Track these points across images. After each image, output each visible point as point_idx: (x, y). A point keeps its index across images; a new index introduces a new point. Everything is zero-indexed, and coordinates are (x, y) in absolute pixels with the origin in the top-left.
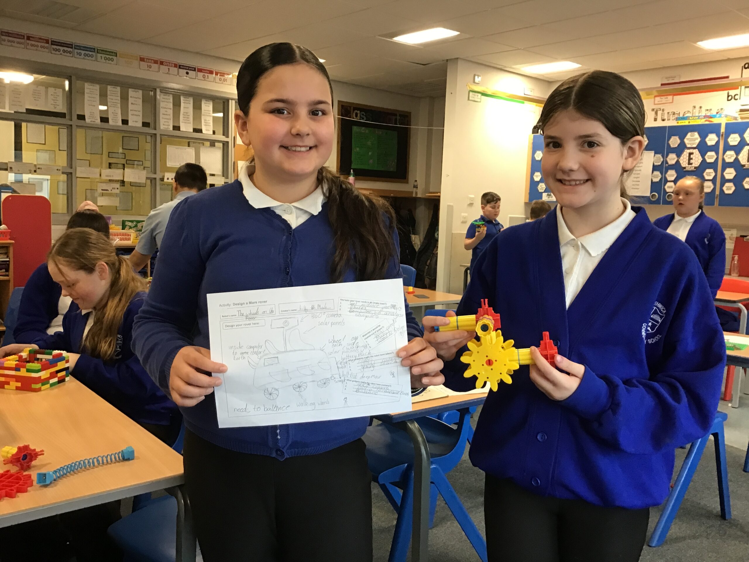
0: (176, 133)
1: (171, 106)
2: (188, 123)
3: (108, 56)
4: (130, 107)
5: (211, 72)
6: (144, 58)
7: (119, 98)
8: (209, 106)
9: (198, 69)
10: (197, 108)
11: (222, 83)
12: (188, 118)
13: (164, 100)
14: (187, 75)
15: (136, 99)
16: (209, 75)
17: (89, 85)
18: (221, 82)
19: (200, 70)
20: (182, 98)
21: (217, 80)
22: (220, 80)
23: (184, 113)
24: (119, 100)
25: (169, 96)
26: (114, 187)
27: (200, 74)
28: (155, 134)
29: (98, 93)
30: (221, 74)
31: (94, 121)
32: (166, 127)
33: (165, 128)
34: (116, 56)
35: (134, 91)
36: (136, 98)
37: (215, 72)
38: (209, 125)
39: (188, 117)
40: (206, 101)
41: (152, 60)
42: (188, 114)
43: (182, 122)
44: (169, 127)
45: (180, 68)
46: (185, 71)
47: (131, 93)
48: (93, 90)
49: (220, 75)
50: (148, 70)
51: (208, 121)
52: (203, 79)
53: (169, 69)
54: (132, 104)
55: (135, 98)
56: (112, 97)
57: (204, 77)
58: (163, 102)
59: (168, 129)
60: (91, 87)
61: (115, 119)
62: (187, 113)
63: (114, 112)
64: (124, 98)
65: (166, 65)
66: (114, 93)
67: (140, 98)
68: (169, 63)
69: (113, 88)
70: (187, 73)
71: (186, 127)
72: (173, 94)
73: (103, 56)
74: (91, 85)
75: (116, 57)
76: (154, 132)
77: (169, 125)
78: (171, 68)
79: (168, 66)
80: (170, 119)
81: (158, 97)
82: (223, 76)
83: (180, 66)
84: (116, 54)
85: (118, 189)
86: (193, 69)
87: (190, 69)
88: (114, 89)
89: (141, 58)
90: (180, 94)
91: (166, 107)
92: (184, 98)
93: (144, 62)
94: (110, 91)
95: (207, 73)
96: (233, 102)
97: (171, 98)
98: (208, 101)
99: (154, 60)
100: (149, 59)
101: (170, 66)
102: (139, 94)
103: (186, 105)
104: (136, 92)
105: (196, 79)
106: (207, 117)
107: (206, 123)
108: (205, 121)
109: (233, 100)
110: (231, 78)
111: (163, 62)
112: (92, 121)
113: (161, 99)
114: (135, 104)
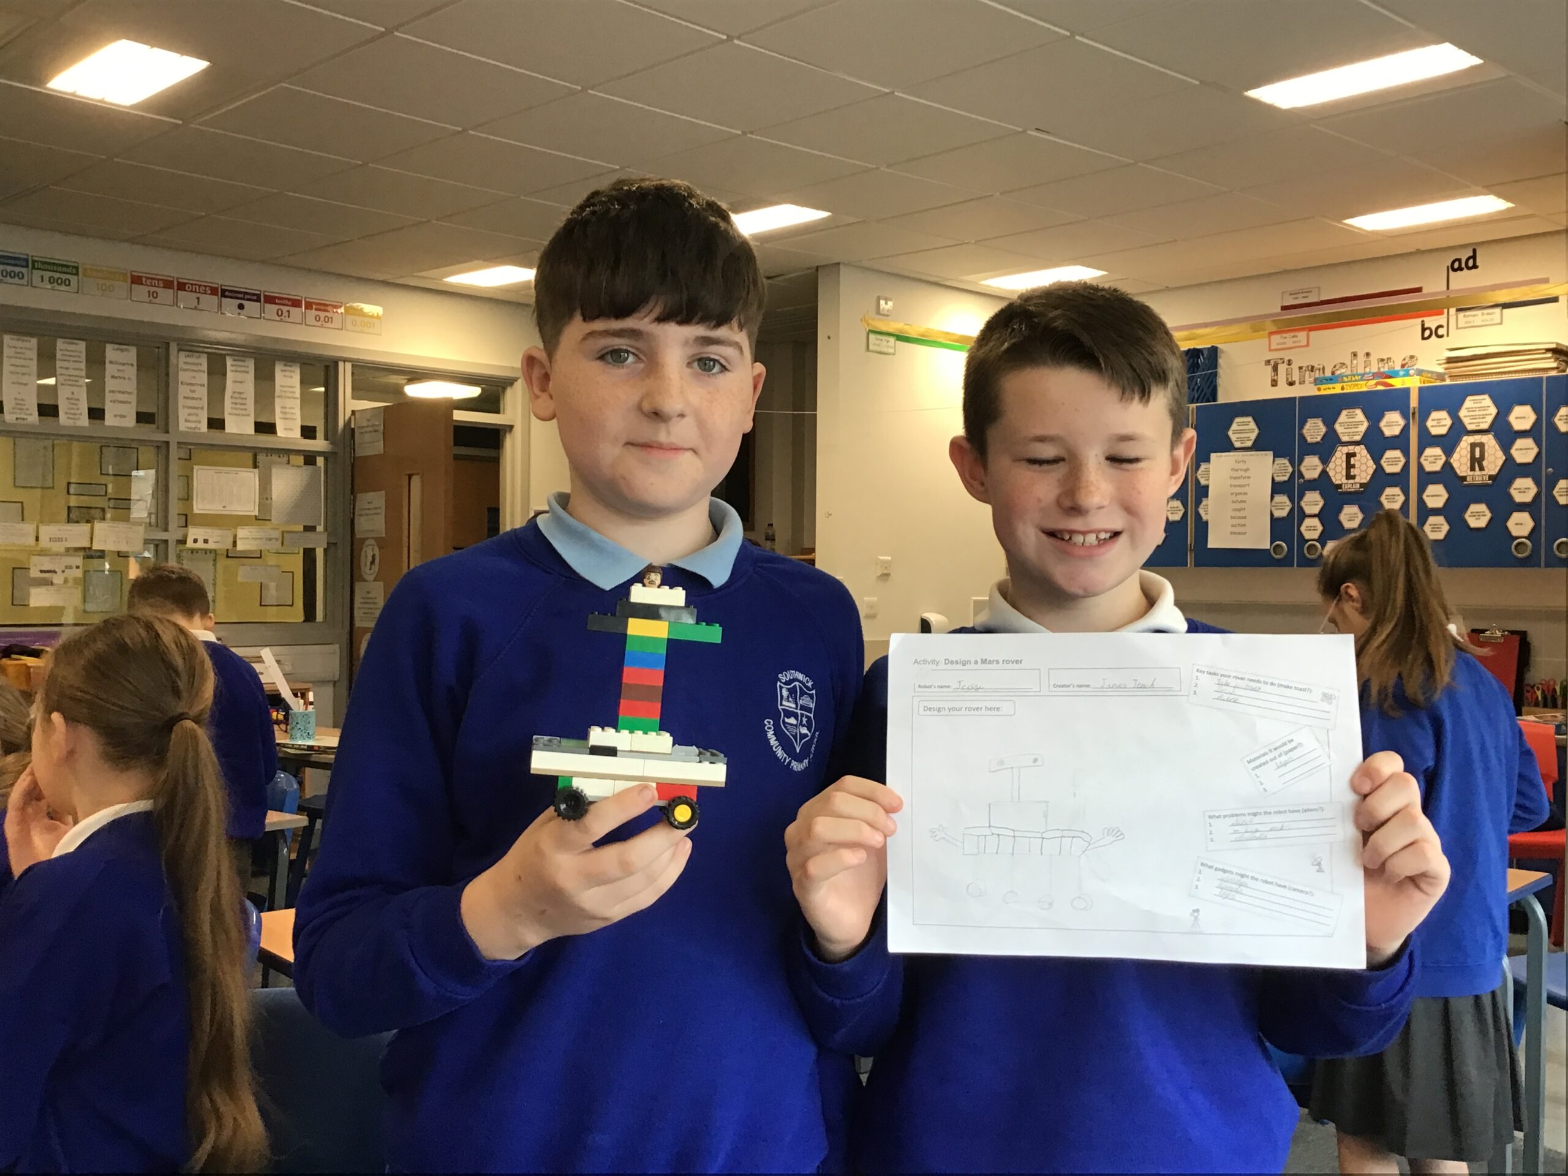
0: (216, 437)
1: (204, 378)
2: (244, 415)
3: (57, 275)
4: (110, 383)
5: (296, 303)
6: (141, 277)
7: (83, 366)
8: (291, 377)
9: (265, 296)
10: (265, 377)
11: (322, 326)
12: (245, 404)
13: (186, 367)
14: (240, 311)
15: (121, 367)
16: (292, 309)
17: (13, 339)
18: (319, 324)
19: (270, 300)
20: (229, 362)
21: (311, 319)
22: (317, 319)
23: (234, 393)
24: (82, 370)
25: (199, 357)
26: (69, 564)
27: (272, 308)
28: (167, 443)
29: (34, 354)
30: (319, 307)
31: (24, 419)
32: (193, 425)
33: (191, 428)
34: (77, 274)
35: (117, 349)
36: (124, 364)
37: (306, 302)
38: (292, 419)
39: (244, 401)
40: (285, 365)
41: (158, 280)
42: (243, 396)
43: (230, 414)
44: (199, 426)
45: (223, 295)
46: (237, 302)
47: (112, 353)
48: (23, 351)
49: (317, 310)
50: (150, 302)
51: (292, 408)
52: (278, 318)
53: (198, 298)
54: (113, 377)
55: (121, 364)
56: (65, 364)
57: (279, 314)
58: (185, 370)
59: (197, 431)
60: (20, 344)
61: (72, 411)
62: (240, 393)
63: (70, 396)
64: (96, 362)
65: (192, 291)
66: (72, 354)
67: (132, 365)
68: (200, 286)
69: (70, 343)
70: (241, 307)
71: (239, 425)
72: (208, 354)
73: (47, 275)
74: (19, 340)
75: (76, 277)
76: (163, 437)
77: (199, 422)
78: (202, 297)
79: (196, 292)
80: (202, 408)
81: (173, 359)
82: (324, 311)
83: (223, 291)
84: (77, 268)
85: (78, 567)
86: (255, 298)
87: (247, 297)
88: (70, 347)
89: (132, 276)
90: (223, 352)
91: (193, 381)
92: (234, 360)
93: (141, 286)
94: (61, 350)
95: (287, 305)
96: (349, 366)
97: (204, 361)
98: (291, 366)
99: (165, 281)
100: (152, 279)
101: (200, 293)
102: (130, 355)
103: (240, 376)
104: (122, 350)
105: (260, 318)
106: (288, 400)
107: (285, 413)
108: (284, 410)
109: (347, 361)
110: (342, 313)
111: (185, 284)
112: (19, 416)
113: (181, 365)
114: (120, 378)
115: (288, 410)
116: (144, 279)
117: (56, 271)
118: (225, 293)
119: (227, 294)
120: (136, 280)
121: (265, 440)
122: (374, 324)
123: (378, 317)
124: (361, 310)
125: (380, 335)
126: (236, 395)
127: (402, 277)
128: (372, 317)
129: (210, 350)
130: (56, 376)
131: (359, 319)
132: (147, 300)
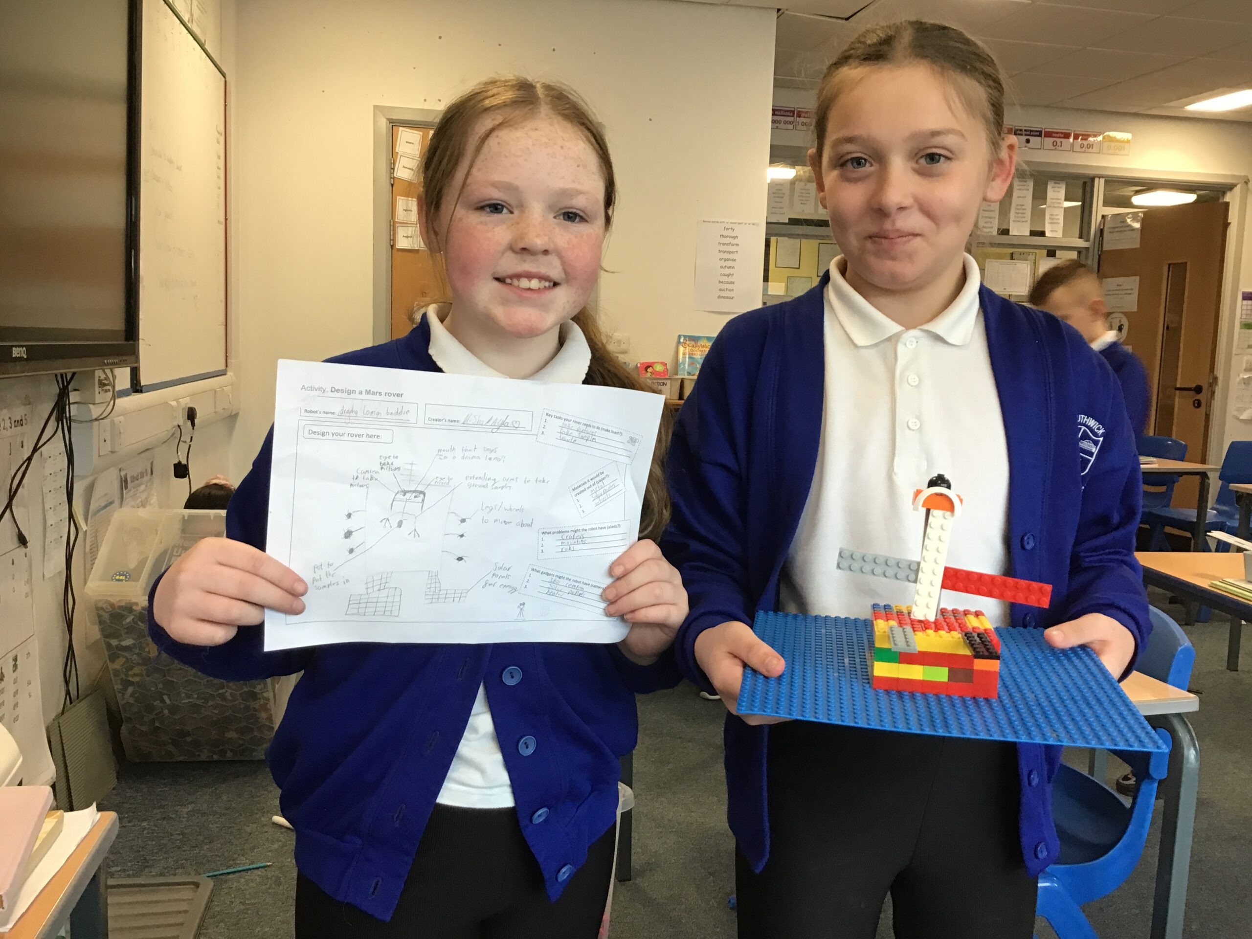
0: (1004, 239)
2: (1023, 222)
5: (1067, 136)
8: (1059, 192)
9: (1045, 132)
10: (1040, 195)
11: (1084, 152)
14: (1027, 144)
16: (1064, 140)
18: (1083, 150)
19: (1049, 134)
21: (1077, 148)
22: (1082, 146)
23: (1017, 205)
27: (1049, 141)
30: (1084, 137)
32: (986, 230)
37: (1073, 135)
38: (1057, 223)
39: (1023, 212)
40: (1055, 183)
42: (1024, 207)
43: (1014, 221)
44: (991, 230)
46: (1025, 138)
49: (1082, 139)
51: (1057, 214)
52: (1054, 148)
57: (1055, 144)
59: (990, 234)
62: (1021, 205)
70: (1028, 141)
71: (1020, 229)
77: (992, 228)
80: (995, 218)
82: (1086, 139)
83: (1017, 130)
86: (1038, 133)
87: (1032, 133)
92: (1020, 181)
95: (1060, 137)
96: (1102, 181)
98: (1059, 184)
103: (1023, 193)
105: (1039, 149)
106: (1055, 209)
107: (1053, 219)
108: (1052, 217)
109: (1103, 177)
110: (1100, 141)
115: (1055, 217)
118: (1017, 132)
119: (1019, 132)
121: (1038, 241)
122: (1124, 147)
123: (1128, 141)
124: (1115, 137)
125: (1128, 155)
126: (1019, 207)
127: (1151, 109)
128: (1123, 142)
131: (1113, 144)
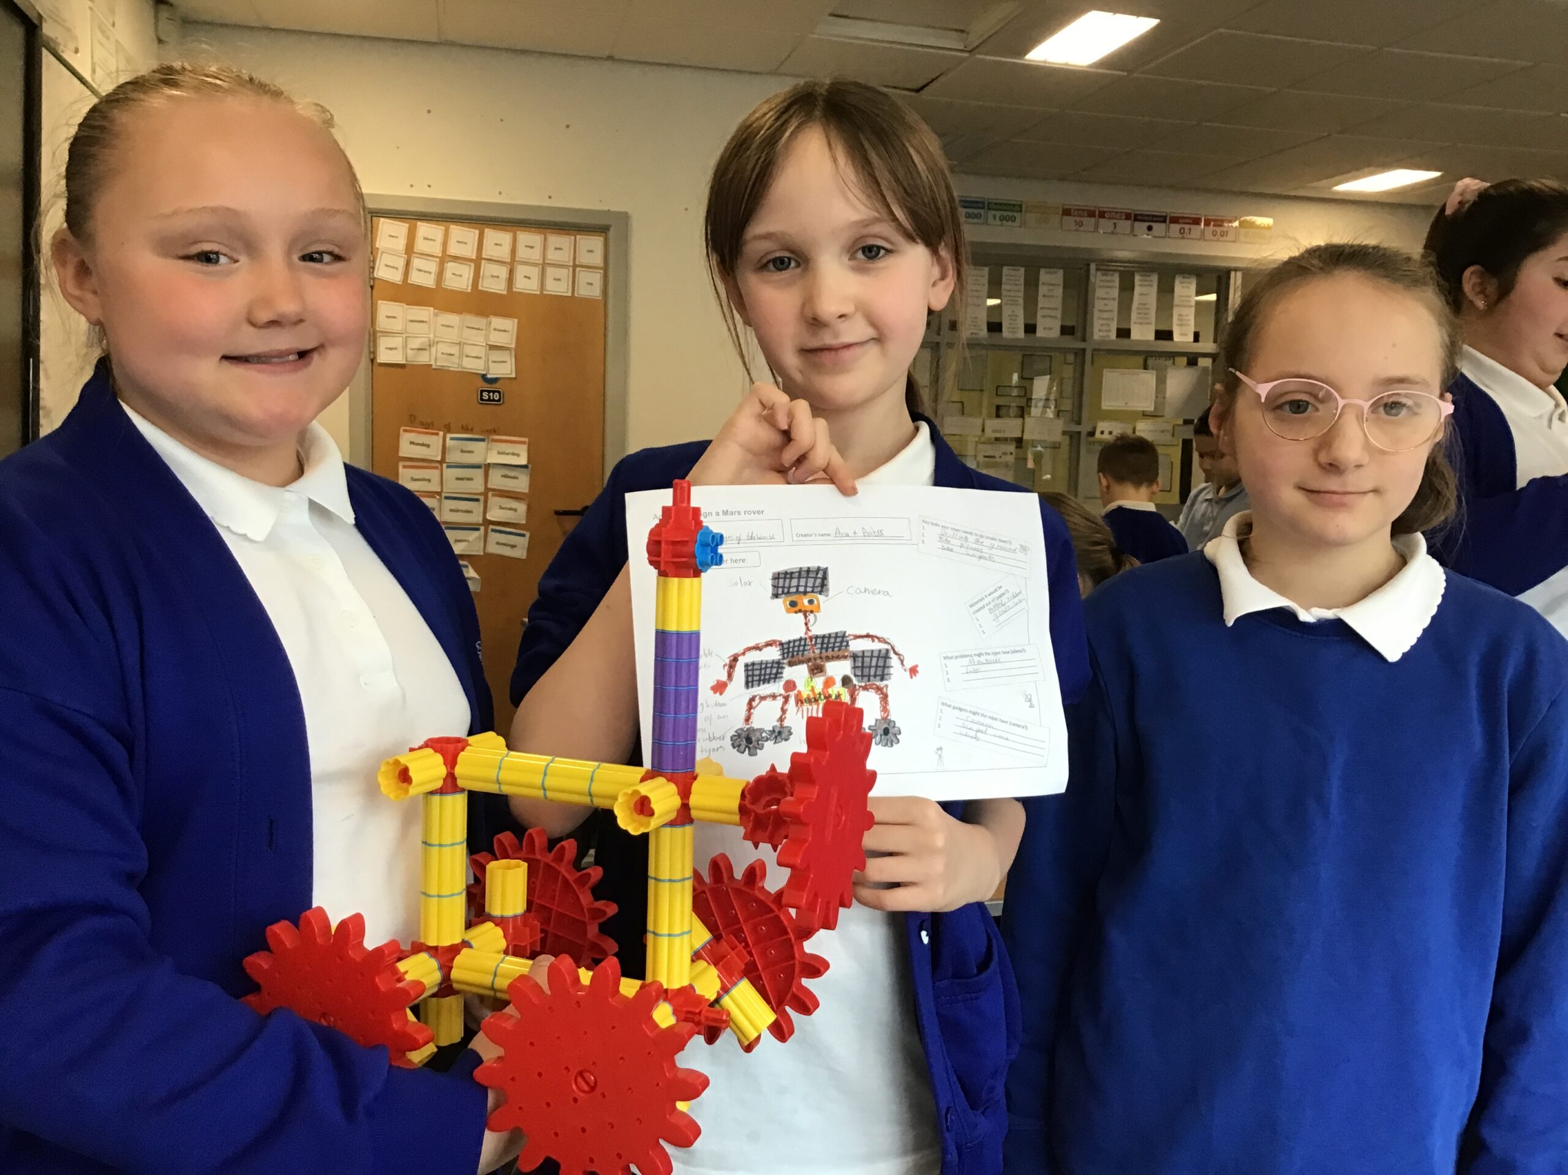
0: (1124, 344)
1: (1115, 293)
2: (1146, 323)
3: (1005, 213)
4: (1042, 302)
5: (1197, 221)
6: (1069, 210)
7: (1022, 288)
8: (1189, 288)
9: (1171, 217)
10: (1166, 290)
11: (1218, 240)
12: (1147, 314)
13: (1102, 284)
14: (1149, 233)
15: (1051, 287)
16: (1193, 227)
18: (1216, 238)
19: (1175, 220)
20: (1137, 278)
21: (1210, 236)
22: (1214, 234)
23: (1140, 304)
24: (1020, 292)
25: (1112, 275)
26: (1006, 450)
27: (1175, 228)
28: (1084, 350)
29: (985, 280)
30: (1216, 223)
31: (976, 334)
32: (1104, 334)
33: (1103, 337)
34: (1021, 211)
35: (1049, 273)
36: (1053, 285)
37: (1205, 220)
38: (1187, 326)
39: (1146, 312)
40: (1184, 277)
41: (1083, 210)
42: (1148, 306)
43: (1135, 323)
44: (1110, 334)
45: (1136, 220)
46: (1147, 224)
47: (1044, 276)
48: (978, 278)
49: (1214, 226)
50: (1076, 230)
51: (1187, 315)
52: (1181, 236)
53: (1115, 224)
55: (1051, 284)
56: (1009, 284)
57: (1182, 232)
58: (1100, 287)
59: (1107, 339)
61: (1012, 326)
62: (1146, 304)
63: (1011, 312)
64: (1032, 285)
65: (1109, 218)
66: (1014, 278)
67: (1059, 285)
68: (1116, 213)
69: (1014, 270)
70: (1150, 228)
71: (1142, 333)
72: (1120, 271)
73: (998, 214)
74: (975, 268)
75: (1019, 214)
76: (1081, 345)
77: (1110, 331)
78: (1119, 223)
79: (1113, 218)
80: (1113, 319)
81: (1092, 279)
82: (1220, 226)
83: (1136, 215)
84: (1021, 206)
85: (1011, 454)
86: (1162, 219)
87: (1155, 219)
88: (1013, 273)
89: (1064, 210)
90: (1132, 269)
91: (1106, 296)
92: (1141, 275)
93: (1070, 217)
94: (1006, 276)
95: (1188, 224)
96: (1239, 274)
97: (1116, 278)
98: (1189, 278)
99: (1088, 211)
100: (1078, 210)
101: (1116, 219)
102: (1058, 276)
103: (1144, 290)
104: (1052, 273)
105: (1165, 237)
106: (1184, 309)
107: (1181, 320)
108: (1180, 318)
109: (1240, 270)
110: (1236, 227)
111: (1105, 212)
112: (973, 331)
113: (1098, 283)
114: (1049, 296)
115: (1184, 318)
116: (1072, 211)
117: (1006, 210)
118: (1138, 218)
119: (1139, 217)
120: (1067, 212)
121: (1164, 346)
122: (1263, 235)
123: (1269, 228)
124: (1254, 223)
125: (1268, 245)
126: (1141, 306)
127: (1294, 189)
128: (1262, 227)
129: (1122, 269)
130: (1001, 298)
131: (1251, 231)
132: (1075, 229)
